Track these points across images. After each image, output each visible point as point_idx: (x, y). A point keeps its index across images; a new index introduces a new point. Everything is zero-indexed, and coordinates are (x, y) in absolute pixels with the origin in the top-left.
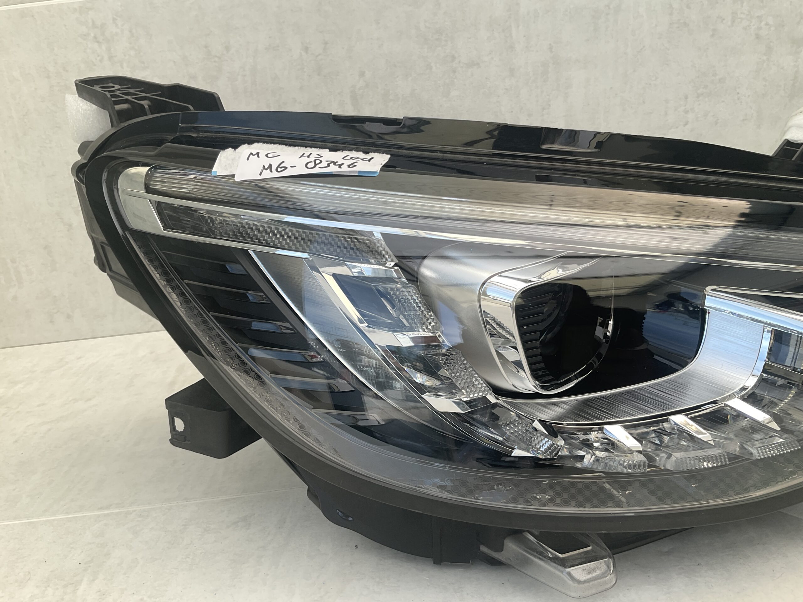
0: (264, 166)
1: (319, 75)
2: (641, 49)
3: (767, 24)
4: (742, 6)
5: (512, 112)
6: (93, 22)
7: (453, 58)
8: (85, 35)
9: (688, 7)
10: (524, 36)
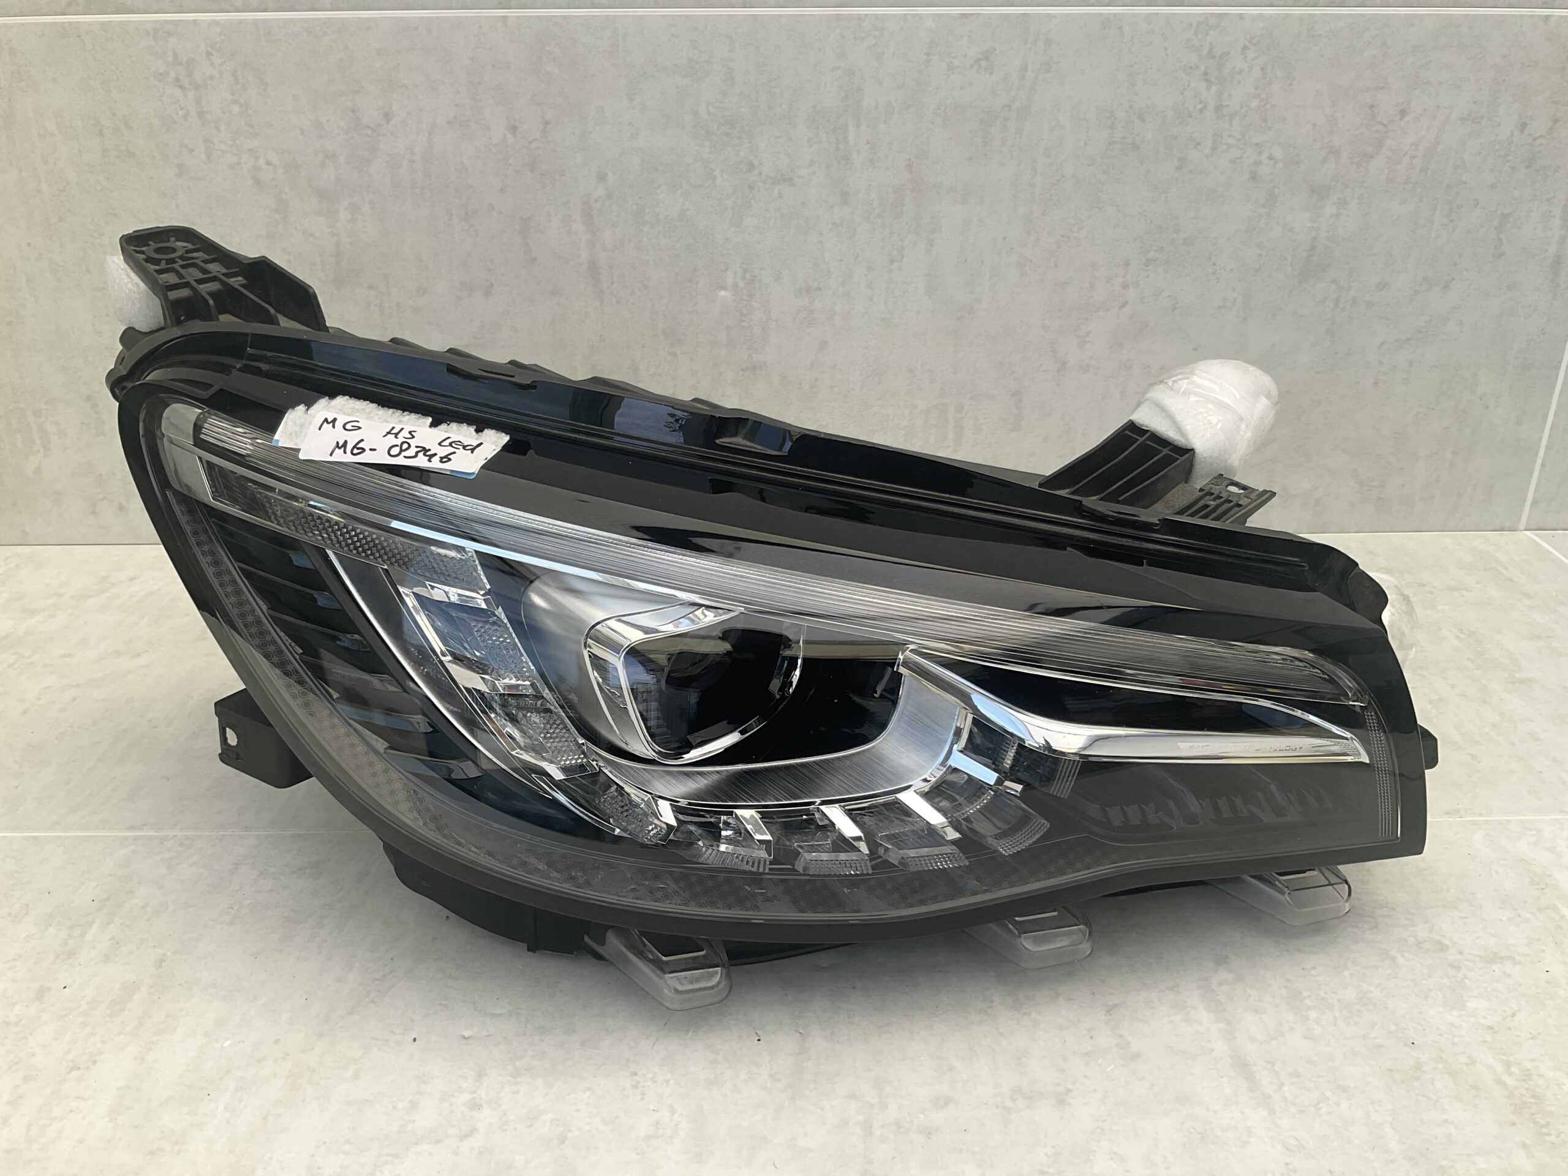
0: (338, 443)
1: (532, 171)
2: (1058, 180)
3: (1271, 158)
4: (1231, 125)
5: (842, 260)
6: (175, 55)
7: (751, 166)
8: (161, 74)
9: (1142, 119)
10: (868, 143)
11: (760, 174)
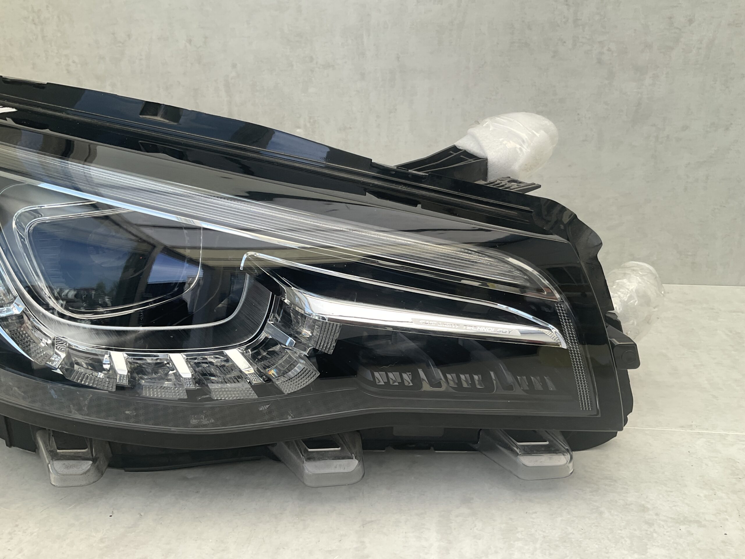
1: (199, 63)
2: (483, 65)
3: (609, 50)
4: (584, 31)
6: (32, 8)
7: (312, 59)
8: (26, 18)
9: (530, 28)
11: (317, 63)
